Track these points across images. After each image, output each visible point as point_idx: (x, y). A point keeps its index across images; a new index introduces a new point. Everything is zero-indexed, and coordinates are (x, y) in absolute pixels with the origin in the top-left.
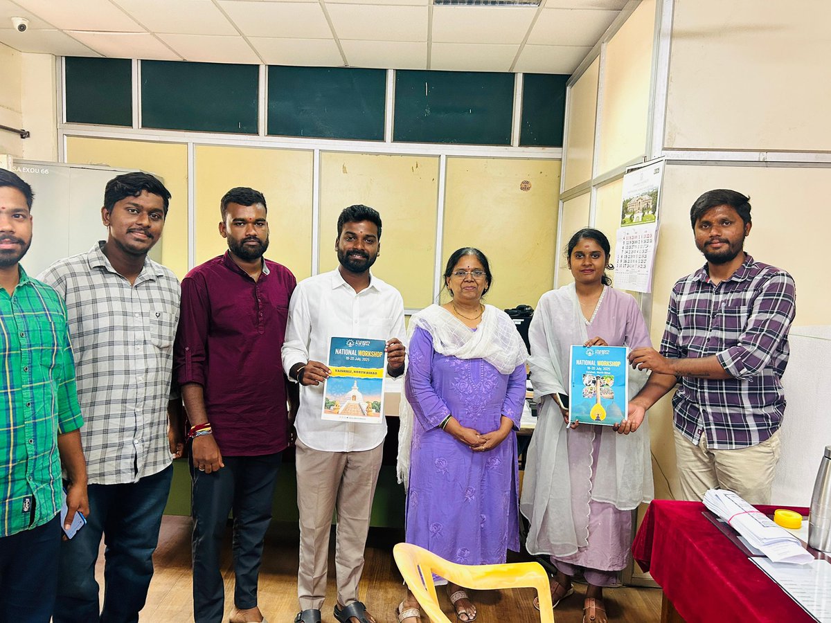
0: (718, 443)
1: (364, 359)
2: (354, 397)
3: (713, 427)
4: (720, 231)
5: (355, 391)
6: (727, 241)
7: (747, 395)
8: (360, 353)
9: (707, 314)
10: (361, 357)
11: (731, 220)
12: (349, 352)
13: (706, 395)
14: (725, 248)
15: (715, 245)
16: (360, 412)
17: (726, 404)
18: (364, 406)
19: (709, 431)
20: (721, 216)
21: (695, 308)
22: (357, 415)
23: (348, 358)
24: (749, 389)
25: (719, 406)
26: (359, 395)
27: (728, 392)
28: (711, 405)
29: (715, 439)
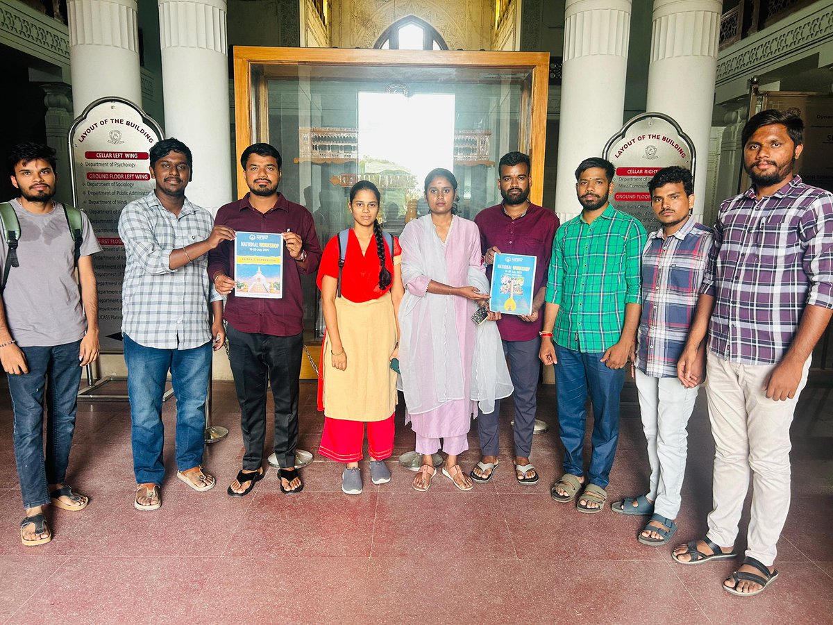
0: (742, 357)
1: (265, 250)
2: (259, 279)
3: (739, 342)
4: (768, 153)
5: (259, 275)
6: (774, 163)
7: (779, 312)
8: (261, 245)
9: (743, 229)
10: (262, 248)
11: (781, 142)
12: (252, 244)
13: (738, 310)
14: (771, 170)
15: (762, 167)
16: (264, 291)
17: (755, 320)
18: (268, 287)
19: (735, 345)
20: (772, 138)
21: (733, 223)
22: (262, 292)
23: (251, 249)
24: (781, 306)
25: (748, 322)
26: (263, 277)
27: (758, 308)
28: (741, 320)
29: (739, 354)
